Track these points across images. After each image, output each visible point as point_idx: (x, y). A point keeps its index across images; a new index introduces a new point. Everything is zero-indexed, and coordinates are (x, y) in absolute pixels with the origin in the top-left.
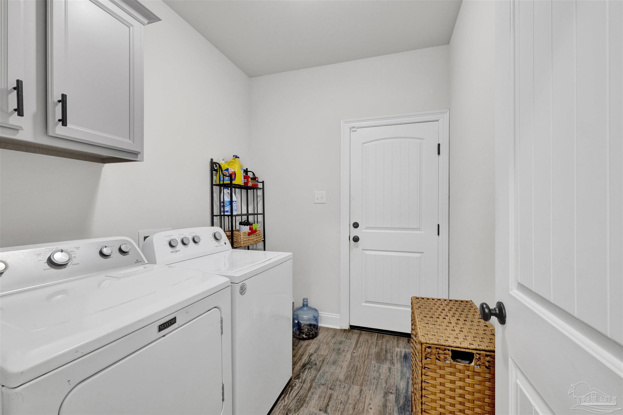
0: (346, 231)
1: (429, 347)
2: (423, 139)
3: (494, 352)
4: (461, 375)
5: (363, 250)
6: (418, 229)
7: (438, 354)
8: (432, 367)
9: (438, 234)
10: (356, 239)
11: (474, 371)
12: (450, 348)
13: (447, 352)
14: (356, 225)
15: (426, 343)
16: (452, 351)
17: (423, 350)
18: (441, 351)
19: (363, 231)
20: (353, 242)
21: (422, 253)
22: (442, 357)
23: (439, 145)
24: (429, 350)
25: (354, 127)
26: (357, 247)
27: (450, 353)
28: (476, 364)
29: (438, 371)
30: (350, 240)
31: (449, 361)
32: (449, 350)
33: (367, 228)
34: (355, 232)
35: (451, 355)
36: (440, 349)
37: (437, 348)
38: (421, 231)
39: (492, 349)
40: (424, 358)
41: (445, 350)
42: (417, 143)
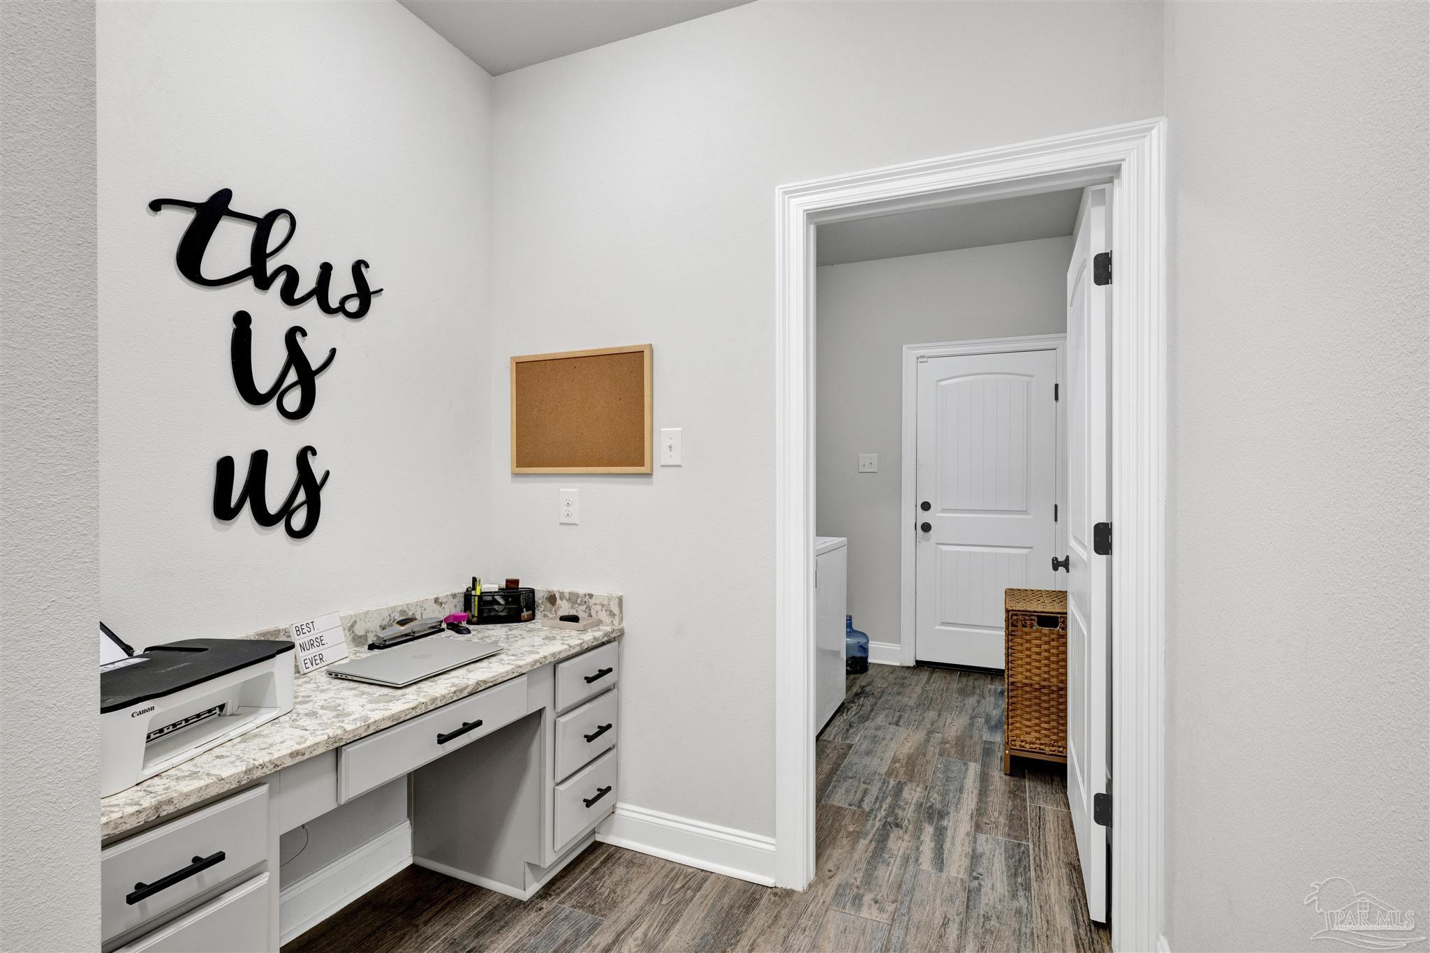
0: (910, 515)
1: (1016, 615)
2: (1032, 376)
3: (1066, 613)
4: (1047, 639)
5: (938, 544)
6: (1025, 512)
7: (1024, 620)
8: (1019, 633)
9: (1056, 520)
10: (926, 527)
11: (1058, 634)
12: (1036, 614)
13: (1033, 617)
14: (926, 506)
15: (1013, 610)
16: (1038, 616)
17: (1010, 617)
18: (1027, 618)
19: (938, 515)
20: (922, 532)
21: (1031, 548)
22: (1028, 623)
23: (1057, 386)
24: (1015, 617)
25: (923, 357)
26: (928, 540)
27: (1035, 618)
28: (1060, 628)
29: (1024, 637)
30: (916, 529)
31: (1036, 627)
32: (1034, 616)
33: (944, 510)
34: (925, 517)
35: (1036, 620)
36: (1026, 615)
37: (1023, 615)
38: (1030, 515)
39: (1065, 611)
40: (1010, 625)
41: (1032, 615)
42: (1024, 382)
